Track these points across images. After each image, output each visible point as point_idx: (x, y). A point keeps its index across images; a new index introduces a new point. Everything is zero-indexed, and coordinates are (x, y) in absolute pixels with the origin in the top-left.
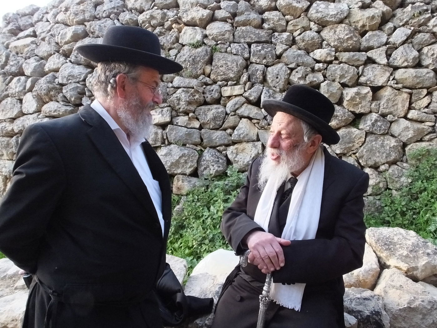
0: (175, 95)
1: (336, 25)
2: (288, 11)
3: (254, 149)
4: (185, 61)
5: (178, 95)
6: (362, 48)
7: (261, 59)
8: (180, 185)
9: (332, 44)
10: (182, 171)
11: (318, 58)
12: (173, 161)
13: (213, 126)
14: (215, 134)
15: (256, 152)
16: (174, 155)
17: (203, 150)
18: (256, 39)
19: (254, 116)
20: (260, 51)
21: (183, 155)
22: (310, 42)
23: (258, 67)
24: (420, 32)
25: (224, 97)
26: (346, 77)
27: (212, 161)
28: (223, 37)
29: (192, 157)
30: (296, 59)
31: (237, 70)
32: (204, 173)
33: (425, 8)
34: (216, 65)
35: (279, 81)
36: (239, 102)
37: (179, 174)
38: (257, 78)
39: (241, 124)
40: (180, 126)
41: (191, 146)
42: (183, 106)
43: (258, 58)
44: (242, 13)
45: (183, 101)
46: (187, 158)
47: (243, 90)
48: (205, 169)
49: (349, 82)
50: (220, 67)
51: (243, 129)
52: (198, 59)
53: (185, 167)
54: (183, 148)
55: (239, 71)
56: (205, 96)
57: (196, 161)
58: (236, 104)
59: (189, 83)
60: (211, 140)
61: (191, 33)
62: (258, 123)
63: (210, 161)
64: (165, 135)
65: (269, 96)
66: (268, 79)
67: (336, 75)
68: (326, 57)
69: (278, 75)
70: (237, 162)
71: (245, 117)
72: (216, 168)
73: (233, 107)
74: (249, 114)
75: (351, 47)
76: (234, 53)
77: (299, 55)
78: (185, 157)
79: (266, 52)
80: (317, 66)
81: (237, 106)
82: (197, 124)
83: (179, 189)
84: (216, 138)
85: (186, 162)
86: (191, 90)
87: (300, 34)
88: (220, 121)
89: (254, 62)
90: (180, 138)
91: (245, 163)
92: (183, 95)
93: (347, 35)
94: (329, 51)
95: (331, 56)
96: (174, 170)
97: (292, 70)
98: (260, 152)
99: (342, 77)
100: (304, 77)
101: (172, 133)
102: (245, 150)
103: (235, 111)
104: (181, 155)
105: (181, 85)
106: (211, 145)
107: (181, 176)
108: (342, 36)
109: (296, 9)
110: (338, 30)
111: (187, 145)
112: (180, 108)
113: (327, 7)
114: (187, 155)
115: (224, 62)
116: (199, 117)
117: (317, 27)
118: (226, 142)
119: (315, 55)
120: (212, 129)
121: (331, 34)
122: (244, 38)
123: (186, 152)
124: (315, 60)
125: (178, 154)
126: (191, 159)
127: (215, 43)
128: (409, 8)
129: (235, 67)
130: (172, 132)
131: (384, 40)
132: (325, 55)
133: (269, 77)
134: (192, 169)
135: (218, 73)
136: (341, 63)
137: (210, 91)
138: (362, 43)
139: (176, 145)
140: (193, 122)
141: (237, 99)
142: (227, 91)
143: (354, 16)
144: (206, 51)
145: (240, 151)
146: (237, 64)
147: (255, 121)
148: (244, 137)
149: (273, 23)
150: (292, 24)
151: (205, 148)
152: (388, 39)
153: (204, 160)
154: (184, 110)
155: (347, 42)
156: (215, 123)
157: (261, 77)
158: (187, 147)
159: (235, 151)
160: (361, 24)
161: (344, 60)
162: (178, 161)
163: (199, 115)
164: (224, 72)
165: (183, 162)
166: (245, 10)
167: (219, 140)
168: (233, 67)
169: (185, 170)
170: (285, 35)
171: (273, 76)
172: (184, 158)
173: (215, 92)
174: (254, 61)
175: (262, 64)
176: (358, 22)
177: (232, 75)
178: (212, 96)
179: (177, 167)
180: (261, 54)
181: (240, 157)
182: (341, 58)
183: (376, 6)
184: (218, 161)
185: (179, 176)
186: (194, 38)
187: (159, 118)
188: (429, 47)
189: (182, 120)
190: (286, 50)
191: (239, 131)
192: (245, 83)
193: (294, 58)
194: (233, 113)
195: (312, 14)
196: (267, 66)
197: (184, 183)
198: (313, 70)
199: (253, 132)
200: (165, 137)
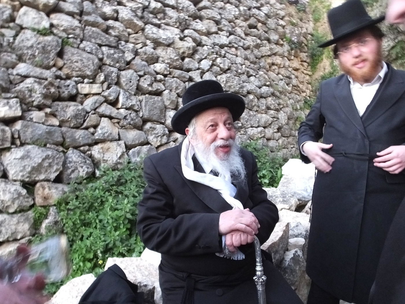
0: (22, 85)
1: (166, 47)
2: (130, 25)
3: (119, 147)
4: (32, 47)
5: (30, 86)
6: (184, 68)
7: (115, 62)
8: (47, 194)
9: (166, 61)
10: (45, 177)
11: (158, 71)
12: (33, 165)
13: (74, 125)
14: (78, 133)
15: (121, 151)
16: (34, 157)
17: (66, 151)
18: (107, 43)
19: (116, 116)
20: (113, 54)
21: (47, 157)
22: (150, 56)
23: (112, 69)
24: (215, 65)
25: (82, 94)
26: (179, 89)
27: (80, 162)
28: (74, 32)
29: (57, 158)
30: (143, 68)
31: (94, 68)
32: (72, 176)
33: (212, 50)
34: (70, 59)
35: (132, 85)
36: (98, 101)
37: (42, 181)
38: (112, 79)
39: (103, 123)
40: (36, 122)
41: (53, 146)
42: (37, 98)
43: (112, 61)
44: (89, 14)
45: (38, 92)
46: (51, 160)
47: (101, 90)
48: (73, 171)
49: (181, 93)
50: (75, 62)
51: (107, 128)
52: (49, 48)
53: (49, 171)
54: (44, 149)
55: (95, 70)
56: (61, 91)
57: (61, 163)
58: (95, 103)
59: (41, 73)
60: (74, 140)
61: (36, 16)
62: (118, 123)
63: (78, 162)
64: (17, 133)
65: (127, 97)
66: (122, 82)
67: (173, 86)
68: (164, 71)
69: (131, 79)
70: (105, 161)
71: (106, 116)
72: (86, 170)
73: (93, 105)
74: (111, 113)
75: (178, 67)
76: (88, 51)
77: (145, 66)
78: (49, 159)
79: (119, 57)
80: (159, 77)
81: (97, 105)
82: (56, 122)
83: (45, 198)
84: (79, 138)
85: (50, 166)
86: (44, 82)
87: (141, 48)
88: (81, 119)
89: (108, 64)
90: (39, 137)
91: (114, 162)
92: (37, 86)
93: (175, 56)
94: (165, 67)
95: (167, 71)
96: (35, 176)
97: (141, 76)
98: (125, 150)
99: (177, 88)
100: (151, 85)
101: (27, 131)
102: (110, 149)
103: (95, 110)
104: (44, 157)
105: (31, 74)
106: (75, 145)
107: (45, 183)
108: (173, 57)
109: (136, 25)
110: (169, 51)
111: (48, 145)
112: (33, 102)
113: (158, 31)
114: (51, 157)
115: (80, 58)
116: (57, 113)
117: (153, 45)
118: (90, 141)
119: (155, 67)
120: (73, 128)
121: (165, 53)
122: (95, 39)
123: (50, 153)
124: (155, 72)
125: (40, 156)
126: (56, 162)
127: (66, 36)
128: (205, 48)
129: (91, 65)
130: (26, 129)
131: (197, 65)
132: (163, 69)
133: (123, 80)
134: (58, 173)
135: (74, 68)
136: (173, 77)
137: (65, 86)
138: (184, 65)
139: (33, 146)
140: (50, 118)
141: (96, 97)
142: (85, 88)
143: (176, 44)
144: (58, 42)
145: (105, 151)
146: (93, 63)
147: (116, 121)
148: (108, 136)
149: (118, 32)
150: (133, 37)
151: (67, 149)
152: (199, 65)
153: (70, 162)
154: (39, 104)
155: (176, 62)
156: (77, 121)
157: (116, 79)
158: (48, 148)
159: (101, 151)
160: (181, 51)
161: (176, 75)
162: (40, 165)
163: (57, 111)
164: (80, 68)
165: (47, 166)
166: (93, 12)
167: (82, 140)
168: (89, 65)
169: (49, 175)
170: (131, 46)
171: (127, 80)
172: (47, 160)
173: (72, 88)
174: (108, 62)
175: (115, 67)
176: (179, 49)
177: (89, 73)
178: (69, 92)
179: (39, 172)
180: (115, 58)
181: (108, 156)
182: (174, 73)
183: (188, 41)
184: (86, 162)
185: (43, 183)
186: (39, 23)
187: (5, 111)
188: (221, 76)
189: (36, 115)
190: (134, 58)
191: (103, 130)
192: (103, 83)
193: (142, 66)
194: (93, 112)
195: (149, 33)
196: (120, 70)
197: (52, 191)
198: (156, 80)
199: (115, 131)
200: (16, 136)
